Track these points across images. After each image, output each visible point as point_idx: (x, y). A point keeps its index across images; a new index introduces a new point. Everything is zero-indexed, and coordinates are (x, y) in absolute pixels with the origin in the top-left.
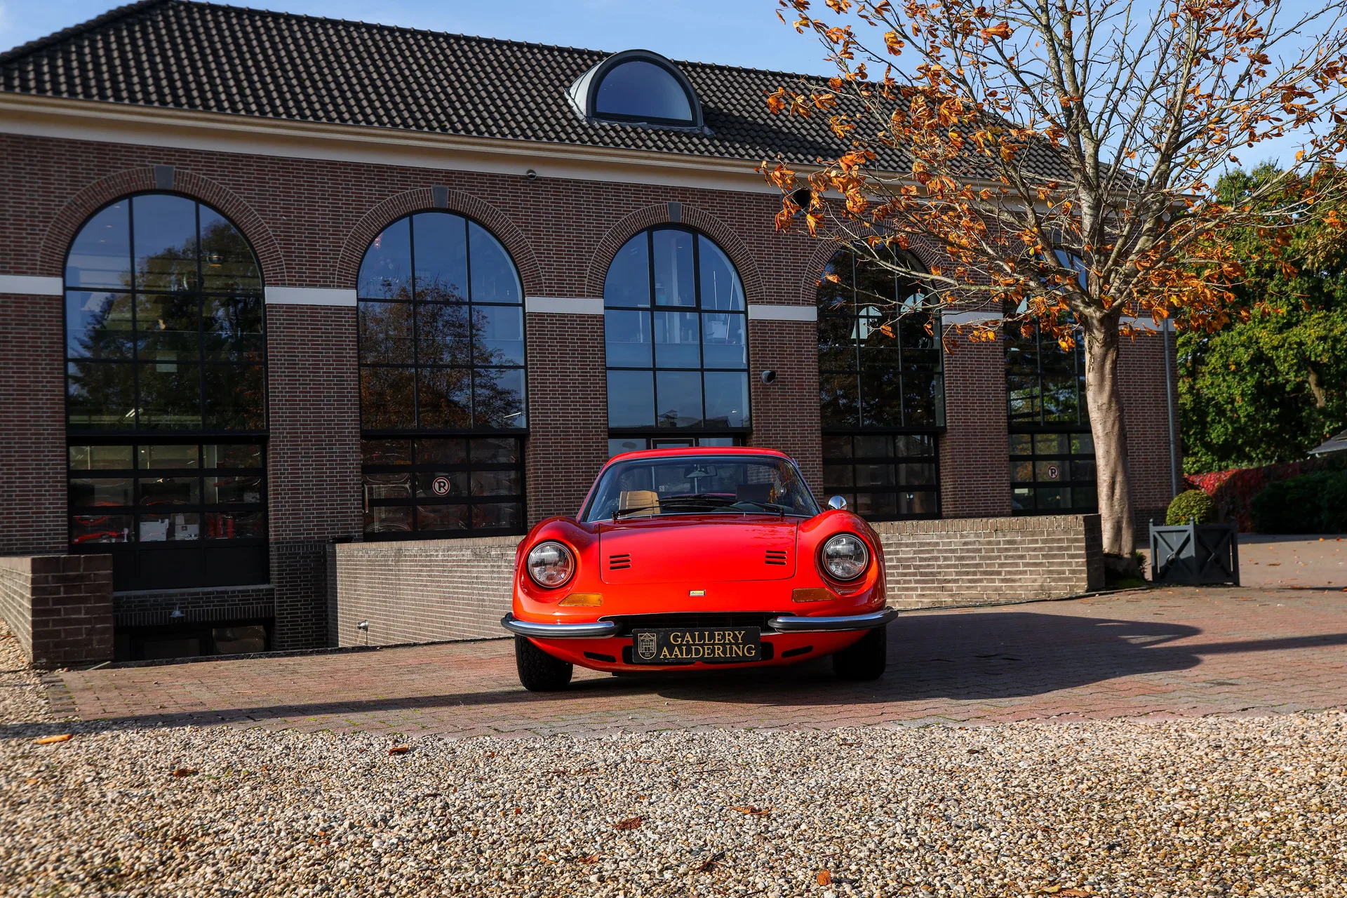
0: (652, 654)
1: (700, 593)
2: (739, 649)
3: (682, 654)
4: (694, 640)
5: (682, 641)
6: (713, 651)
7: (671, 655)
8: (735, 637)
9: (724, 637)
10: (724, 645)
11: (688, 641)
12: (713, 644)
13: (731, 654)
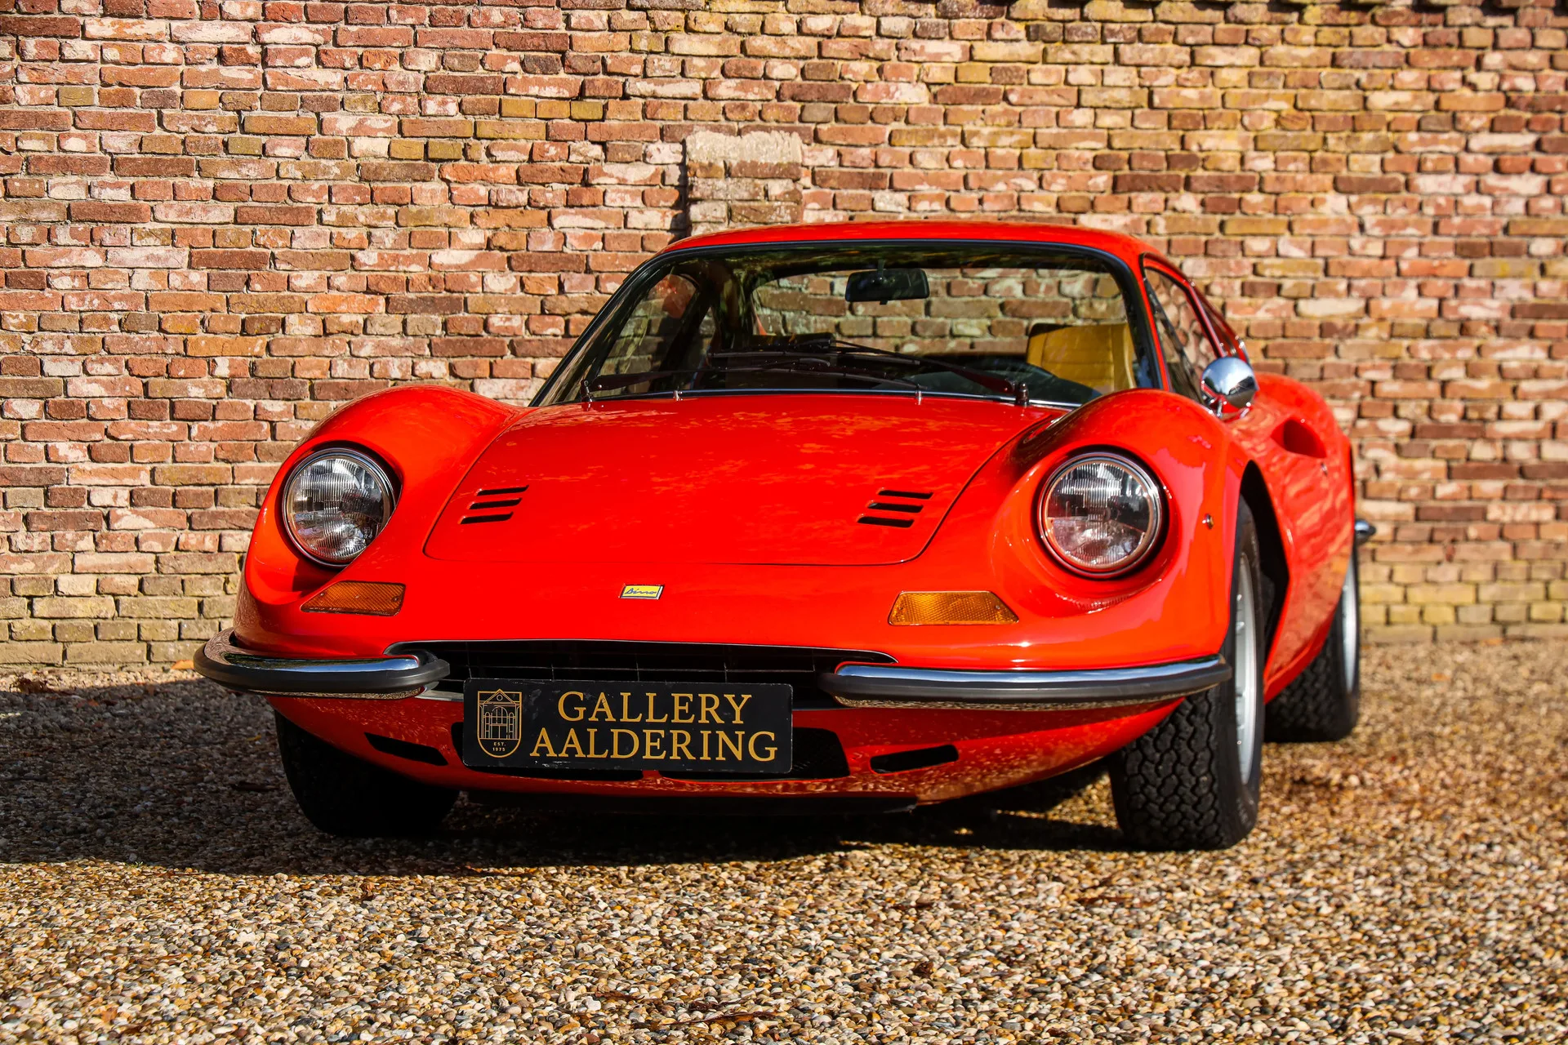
0: (512, 744)
1: (652, 591)
2: (734, 740)
3: (586, 750)
4: (617, 712)
5: (588, 714)
6: (667, 744)
7: (558, 750)
8: (725, 710)
9: (695, 708)
10: (695, 729)
11: (602, 715)
12: (668, 726)
13: (713, 751)
